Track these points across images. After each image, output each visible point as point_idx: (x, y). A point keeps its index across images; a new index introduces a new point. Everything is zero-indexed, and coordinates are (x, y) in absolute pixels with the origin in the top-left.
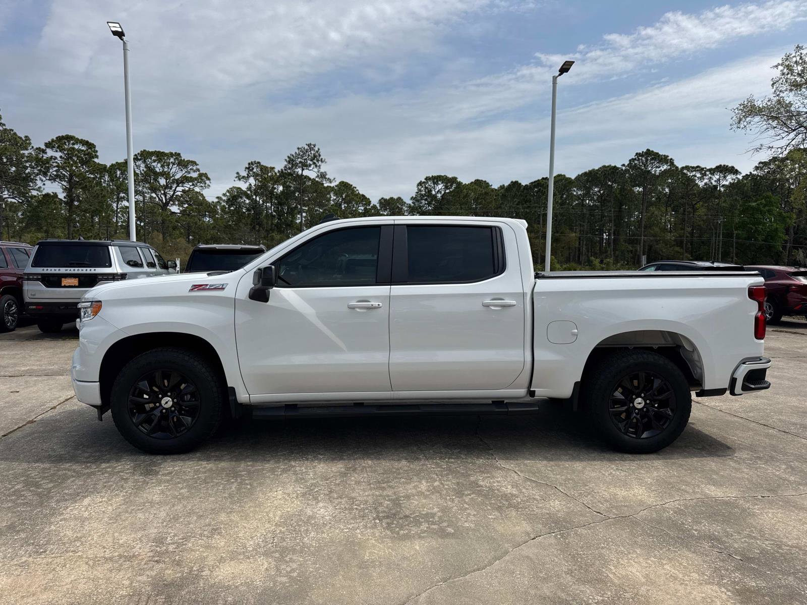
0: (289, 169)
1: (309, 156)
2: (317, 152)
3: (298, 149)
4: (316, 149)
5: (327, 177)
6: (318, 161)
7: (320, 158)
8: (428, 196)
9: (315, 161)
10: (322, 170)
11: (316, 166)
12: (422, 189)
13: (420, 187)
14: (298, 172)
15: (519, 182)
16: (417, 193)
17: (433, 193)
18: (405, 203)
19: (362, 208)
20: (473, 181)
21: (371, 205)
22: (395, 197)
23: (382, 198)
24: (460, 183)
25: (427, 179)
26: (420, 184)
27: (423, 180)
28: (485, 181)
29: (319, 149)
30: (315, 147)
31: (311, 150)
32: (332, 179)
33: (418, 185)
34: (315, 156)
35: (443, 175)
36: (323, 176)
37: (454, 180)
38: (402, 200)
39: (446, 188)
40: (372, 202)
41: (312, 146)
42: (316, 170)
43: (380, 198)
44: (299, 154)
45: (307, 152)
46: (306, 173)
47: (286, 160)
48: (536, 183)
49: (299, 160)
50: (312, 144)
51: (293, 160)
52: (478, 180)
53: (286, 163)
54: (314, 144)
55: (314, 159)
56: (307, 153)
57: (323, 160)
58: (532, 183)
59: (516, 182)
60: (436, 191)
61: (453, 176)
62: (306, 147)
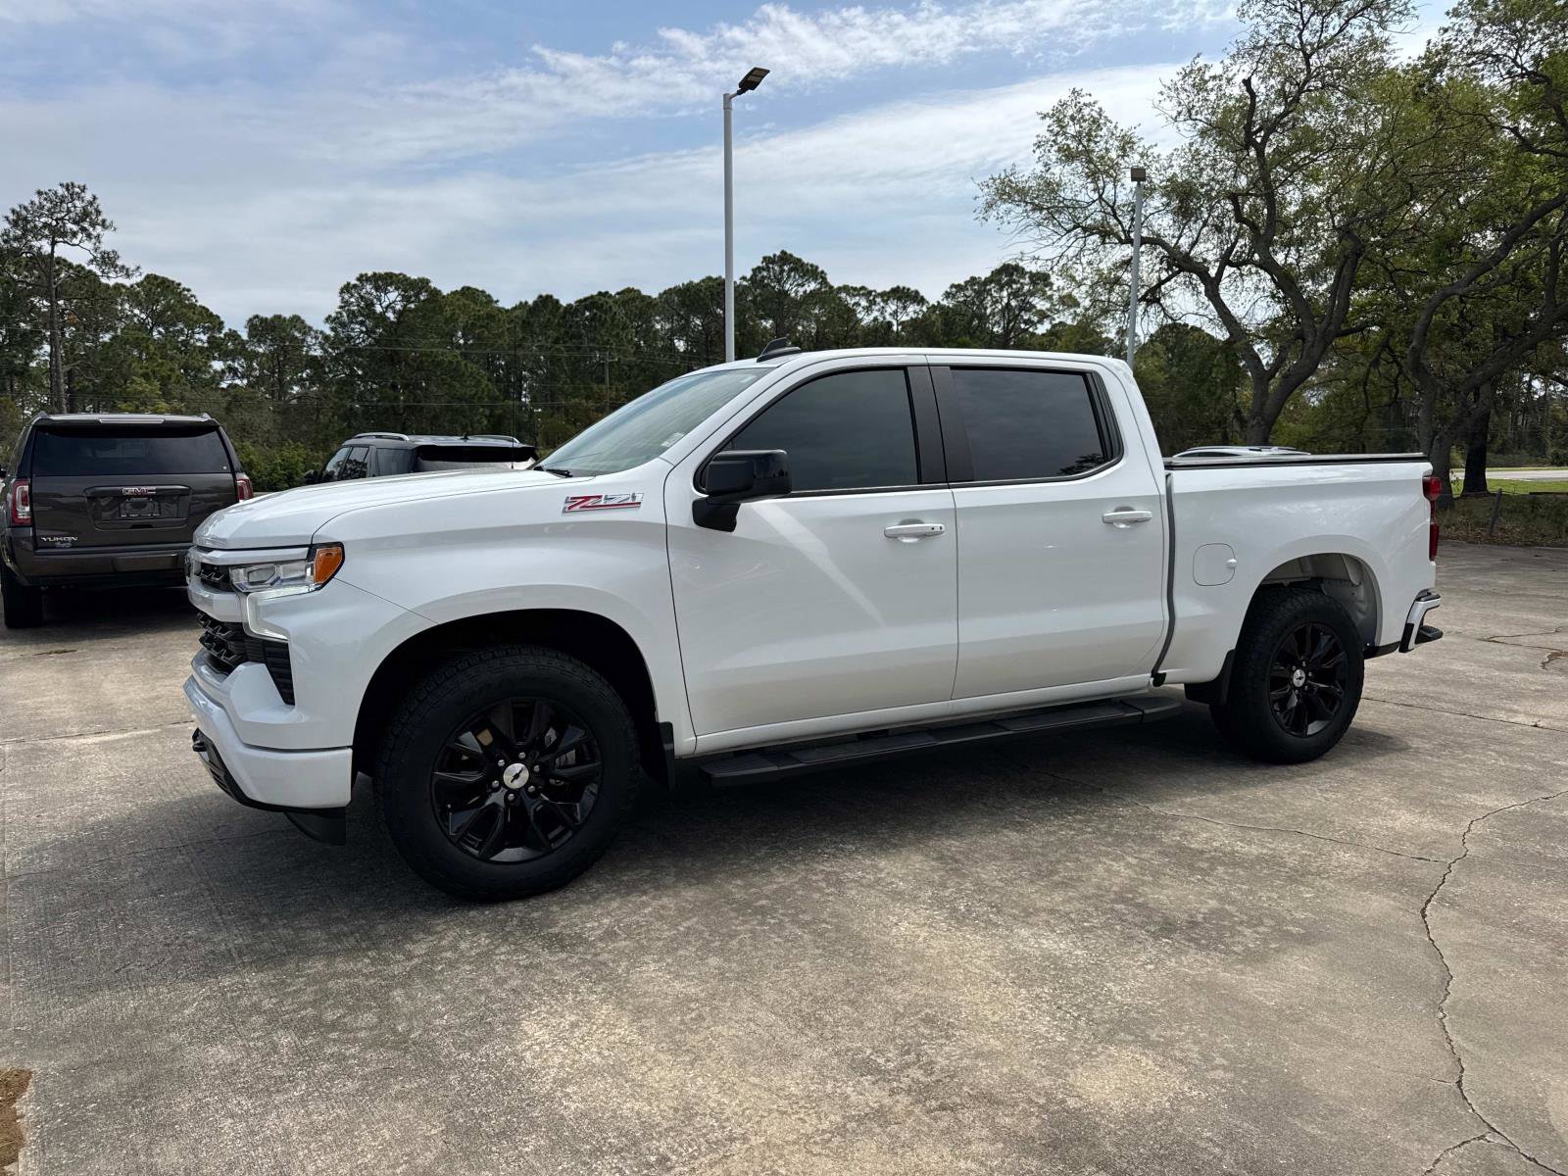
0: (16, 239)
1: (69, 211)
2: (91, 203)
3: (40, 193)
4: (88, 196)
5: (119, 263)
6: (93, 225)
7: (100, 218)
8: (367, 317)
9: (86, 225)
10: (105, 246)
11: (89, 236)
12: (352, 300)
13: (346, 296)
14: (40, 249)
15: (555, 297)
16: (341, 307)
17: (378, 309)
18: (310, 328)
19: (204, 338)
20: (459, 289)
21: (225, 330)
22: (287, 315)
23: (257, 317)
24: (436, 293)
25: (362, 278)
26: (347, 289)
27: (354, 282)
28: (483, 292)
29: (95, 198)
30: (83, 191)
31: (73, 200)
32: (133, 268)
33: (342, 292)
34: (85, 214)
35: (397, 272)
36: (108, 260)
37: (423, 284)
38: (303, 322)
39: (406, 299)
40: (225, 324)
41: (77, 190)
42: (88, 245)
43: (251, 316)
44: (42, 207)
45: (62, 202)
46: (62, 250)
47: (7, 218)
48: (588, 303)
49: (43, 220)
50: (76, 184)
51: (25, 219)
52: (468, 288)
53: (7, 226)
54: (82, 184)
55: (84, 220)
56: (65, 205)
57: (107, 223)
58: (580, 301)
59: (549, 297)
60: (384, 305)
61: (421, 276)
62: (61, 191)
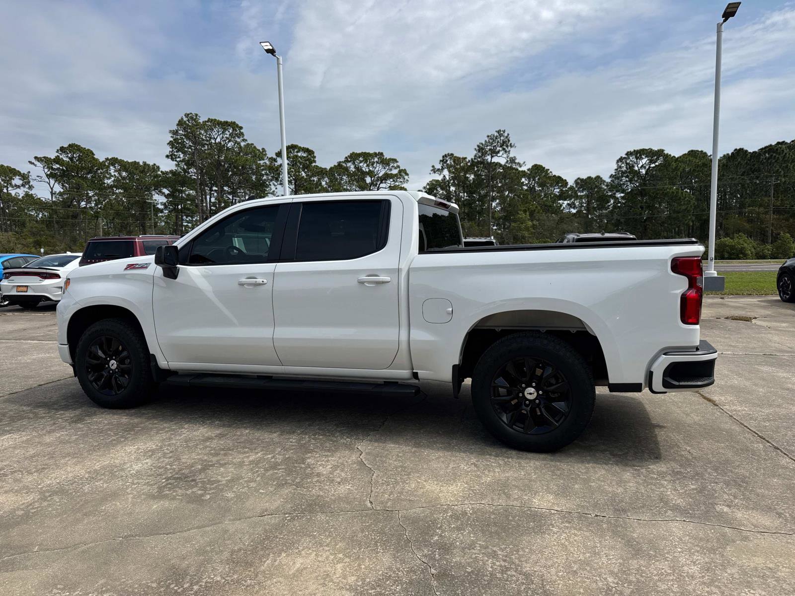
0: (479, 157)
1: (498, 142)
2: (507, 137)
3: (488, 136)
4: (506, 134)
5: (517, 161)
6: (507, 146)
7: (510, 143)
8: (629, 172)
9: (505, 147)
10: (511, 155)
11: (506, 152)
12: (623, 165)
13: (620, 164)
14: (487, 160)
15: (745, 149)
16: (616, 170)
17: (636, 168)
18: (604, 181)
19: (558, 190)
20: (686, 152)
21: (568, 186)
22: (593, 176)
23: (579, 178)
24: (667, 156)
25: (629, 154)
26: (621, 160)
27: (624, 156)
28: (702, 151)
29: (508, 135)
30: (504, 132)
31: (500, 137)
32: (522, 163)
33: (618, 162)
34: (504, 142)
35: (647, 148)
36: (513, 160)
37: (660, 153)
38: (601, 178)
39: (651, 162)
40: (569, 183)
41: (502, 132)
42: (505, 156)
43: (576, 179)
44: (489, 142)
45: (496, 138)
46: (495, 160)
47: (475, 149)
48: (767, 149)
49: (488, 148)
50: (501, 130)
51: (482, 149)
52: (692, 151)
53: (475, 152)
54: (504, 130)
55: (503, 145)
56: (497, 140)
57: (512, 145)
58: (762, 149)
59: (741, 150)
60: (640, 166)
61: (659, 148)
62: (496, 134)
